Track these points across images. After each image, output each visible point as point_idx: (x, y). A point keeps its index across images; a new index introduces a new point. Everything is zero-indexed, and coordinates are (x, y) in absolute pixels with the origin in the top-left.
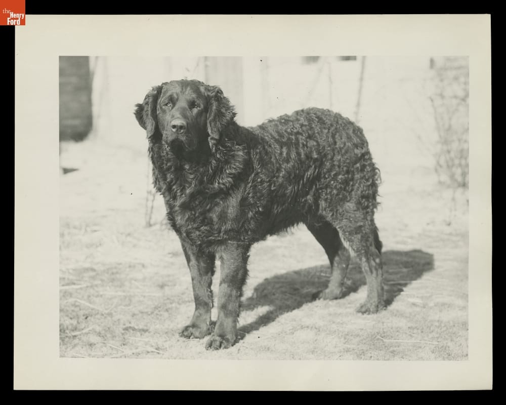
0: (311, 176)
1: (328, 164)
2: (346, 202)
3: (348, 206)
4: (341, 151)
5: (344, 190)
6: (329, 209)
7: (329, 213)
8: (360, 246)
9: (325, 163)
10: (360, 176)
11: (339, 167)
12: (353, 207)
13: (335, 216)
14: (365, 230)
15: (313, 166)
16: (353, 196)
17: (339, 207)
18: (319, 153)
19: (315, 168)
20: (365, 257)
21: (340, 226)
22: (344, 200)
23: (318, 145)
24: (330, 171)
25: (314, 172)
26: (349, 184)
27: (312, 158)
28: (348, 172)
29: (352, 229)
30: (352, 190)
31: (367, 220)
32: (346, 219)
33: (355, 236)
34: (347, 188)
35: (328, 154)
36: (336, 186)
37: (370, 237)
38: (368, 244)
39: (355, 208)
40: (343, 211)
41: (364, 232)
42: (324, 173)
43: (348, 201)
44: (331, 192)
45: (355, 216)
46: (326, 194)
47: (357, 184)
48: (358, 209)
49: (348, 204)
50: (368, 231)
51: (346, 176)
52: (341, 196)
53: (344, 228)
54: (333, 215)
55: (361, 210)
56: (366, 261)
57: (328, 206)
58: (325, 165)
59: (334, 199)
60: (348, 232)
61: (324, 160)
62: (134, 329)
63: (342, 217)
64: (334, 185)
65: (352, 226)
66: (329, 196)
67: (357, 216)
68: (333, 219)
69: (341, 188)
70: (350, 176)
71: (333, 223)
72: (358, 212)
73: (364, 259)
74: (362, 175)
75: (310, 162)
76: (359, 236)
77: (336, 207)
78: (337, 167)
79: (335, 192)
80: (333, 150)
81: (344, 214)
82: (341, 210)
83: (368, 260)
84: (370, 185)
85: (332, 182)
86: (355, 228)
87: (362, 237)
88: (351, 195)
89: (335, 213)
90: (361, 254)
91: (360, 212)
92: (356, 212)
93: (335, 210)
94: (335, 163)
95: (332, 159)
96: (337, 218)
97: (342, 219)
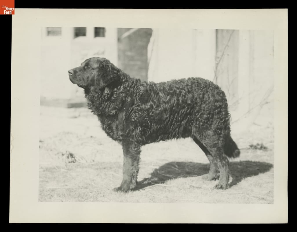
0: (185, 112)
1: (197, 108)
2: (207, 130)
3: (209, 133)
4: (206, 102)
5: (207, 124)
6: (198, 133)
7: (198, 136)
8: (216, 153)
9: (196, 107)
10: (217, 117)
11: (204, 110)
12: (212, 133)
13: (201, 137)
14: (218, 145)
15: (186, 107)
16: (212, 127)
17: (203, 133)
18: (192, 101)
19: (188, 109)
20: (219, 159)
21: (205, 143)
22: (207, 129)
23: (193, 97)
24: (198, 112)
25: (187, 111)
26: (210, 120)
27: (186, 103)
28: (209, 114)
29: (211, 145)
30: (211, 124)
31: (220, 140)
32: (208, 139)
33: (213, 148)
34: (209, 122)
35: (198, 103)
36: (202, 120)
37: (221, 149)
38: (221, 153)
39: (213, 134)
40: (206, 135)
41: (218, 146)
42: (195, 112)
43: (209, 130)
44: (199, 124)
45: (213, 138)
46: (196, 124)
47: (215, 121)
48: (215, 135)
49: (209, 131)
50: (220, 146)
51: (208, 116)
52: (205, 127)
53: (207, 144)
54: (200, 136)
55: (216, 135)
56: (220, 161)
57: (197, 131)
58: (196, 108)
59: (200, 127)
60: (209, 146)
61: (195, 105)
62: (194, 187)
63: (206, 138)
64: (201, 119)
65: (211, 143)
66: (198, 126)
67: (214, 138)
68: (200, 139)
69: (205, 122)
70: (211, 116)
71: (201, 141)
72: (215, 136)
73: (219, 160)
74: (218, 116)
75: (185, 105)
76: (216, 149)
77: (202, 132)
78: (202, 110)
79: (201, 124)
80: (202, 101)
81: (206, 137)
82: (205, 134)
83: (221, 161)
84: (223, 122)
85: (200, 118)
86: (213, 144)
87: (217, 149)
88: (211, 126)
89: (201, 136)
90: (217, 158)
91: (216, 136)
92: (213, 136)
93: (201, 134)
94: (202, 108)
95: (200, 106)
96: (202, 139)
97: (206, 139)
